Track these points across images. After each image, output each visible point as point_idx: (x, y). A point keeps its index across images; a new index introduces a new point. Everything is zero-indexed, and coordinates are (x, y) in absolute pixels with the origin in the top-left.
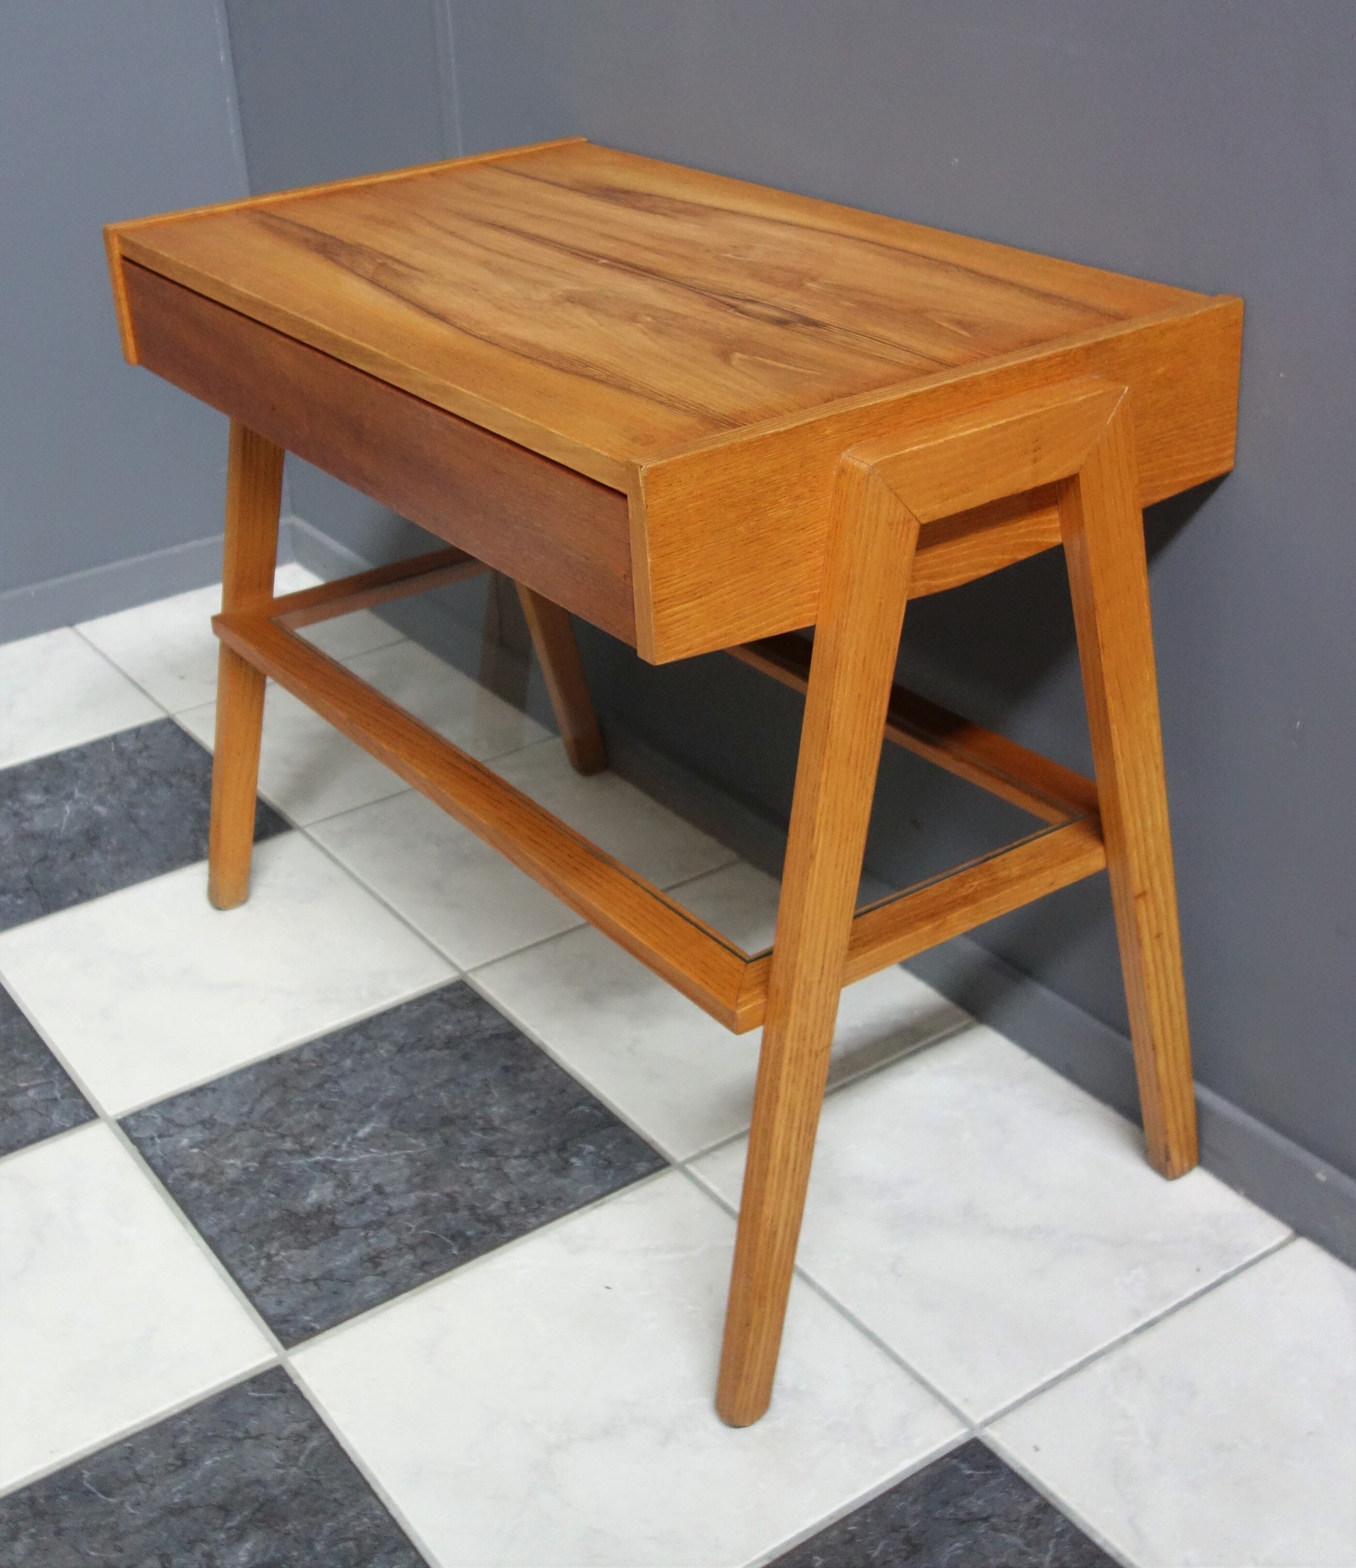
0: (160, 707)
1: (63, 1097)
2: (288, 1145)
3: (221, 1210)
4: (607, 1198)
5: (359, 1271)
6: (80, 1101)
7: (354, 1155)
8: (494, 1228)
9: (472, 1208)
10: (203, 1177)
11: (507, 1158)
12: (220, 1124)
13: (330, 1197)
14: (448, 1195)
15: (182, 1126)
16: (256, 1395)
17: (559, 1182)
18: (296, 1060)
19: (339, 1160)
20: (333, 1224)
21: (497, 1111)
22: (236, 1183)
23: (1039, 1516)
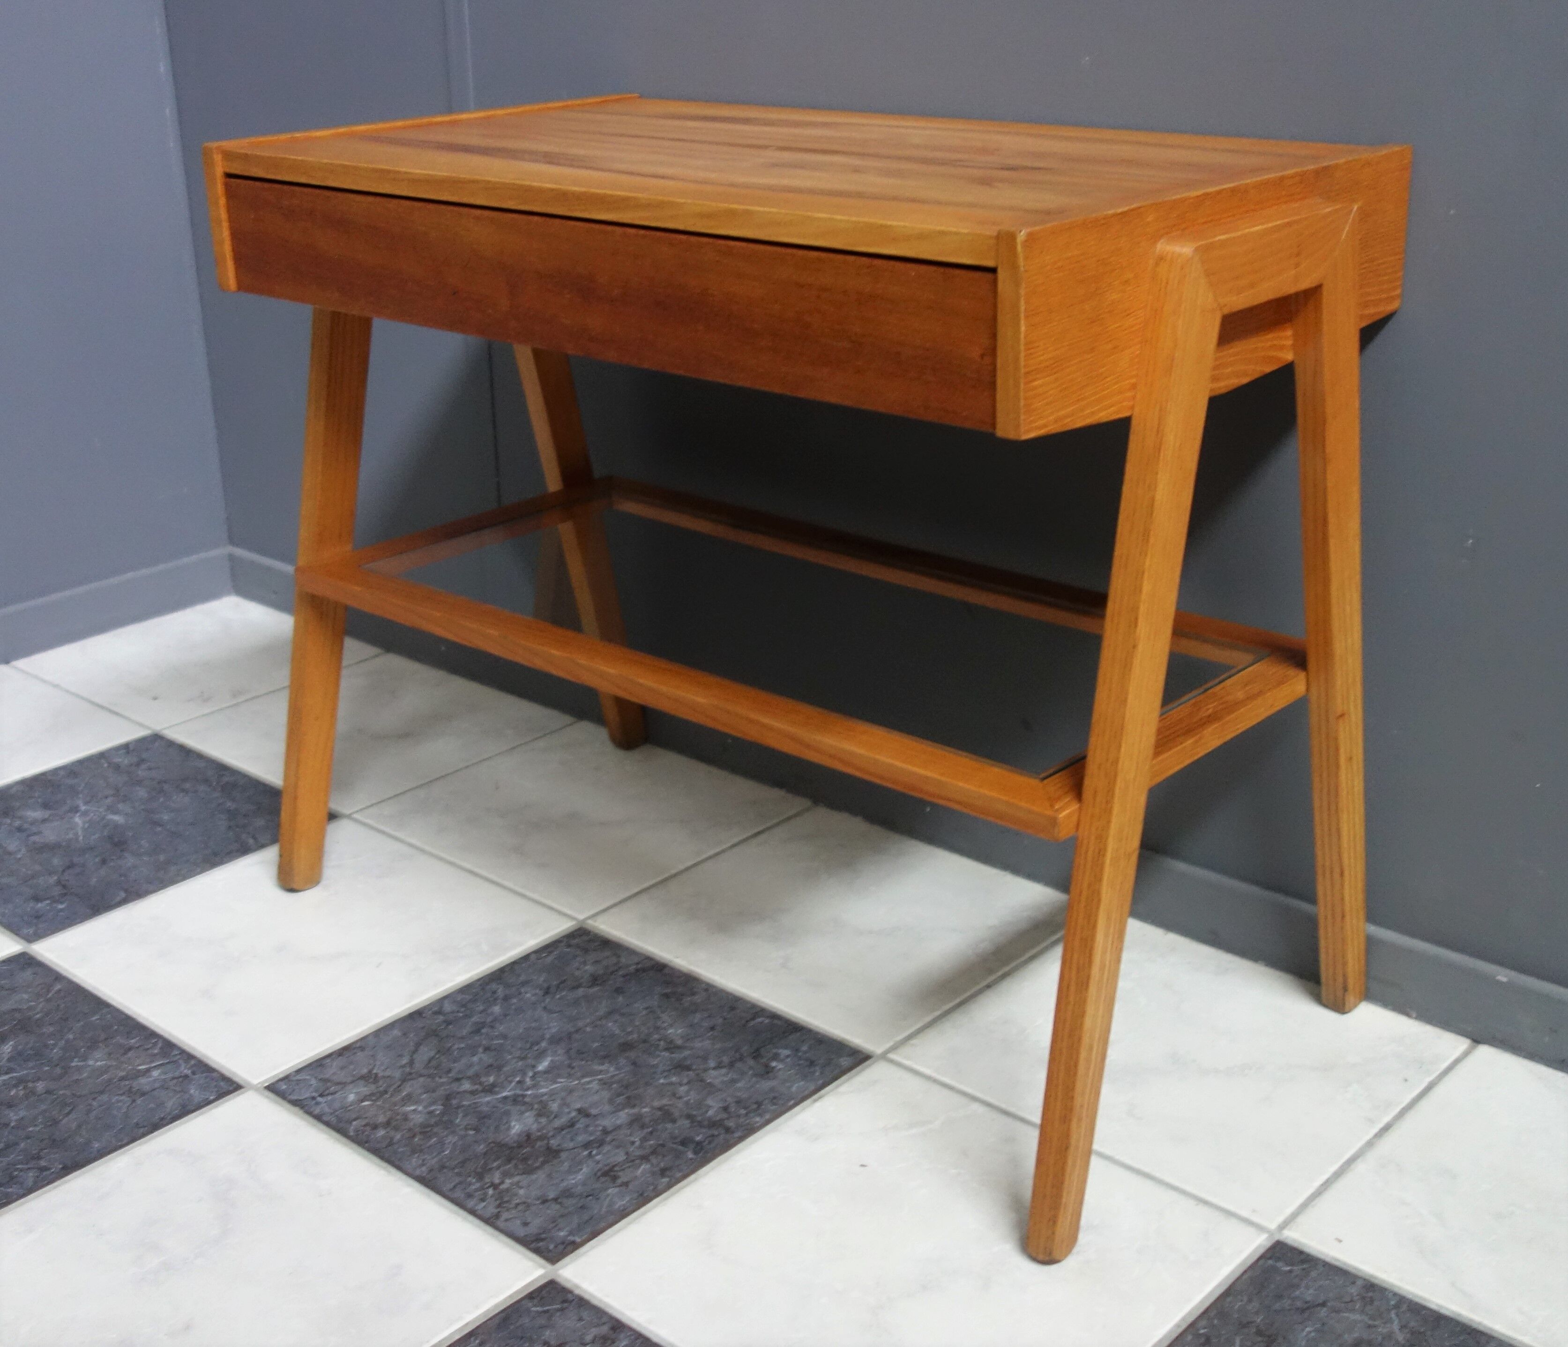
0: (141, 725)
1: (194, 1073)
2: (466, 1086)
3: (421, 1151)
4: (823, 1092)
5: (598, 1185)
6: (215, 1075)
7: (543, 1087)
8: (723, 1131)
9: (689, 1116)
10: (388, 1124)
11: (706, 1070)
12: (384, 1077)
13: (535, 1127)
14: (660, 1109)
15: (343, 1084)
16: (539, 1309)
17: (765, 1085)
18: (439, 1012)
19: (529, 1092)
20: (548, 1148)
21: (676, 1032)
22: (424, 1126)
23: (1370, 1294)
